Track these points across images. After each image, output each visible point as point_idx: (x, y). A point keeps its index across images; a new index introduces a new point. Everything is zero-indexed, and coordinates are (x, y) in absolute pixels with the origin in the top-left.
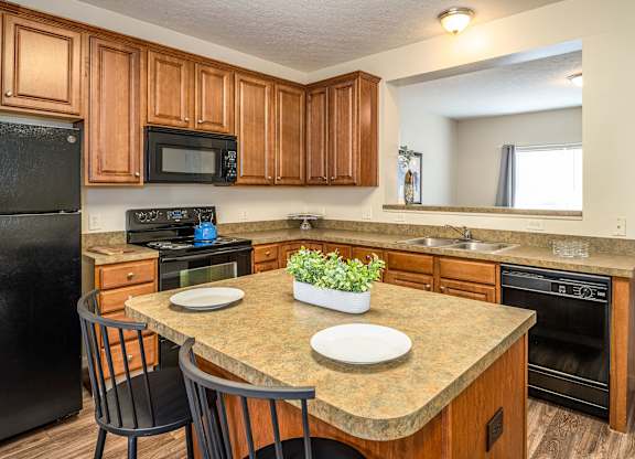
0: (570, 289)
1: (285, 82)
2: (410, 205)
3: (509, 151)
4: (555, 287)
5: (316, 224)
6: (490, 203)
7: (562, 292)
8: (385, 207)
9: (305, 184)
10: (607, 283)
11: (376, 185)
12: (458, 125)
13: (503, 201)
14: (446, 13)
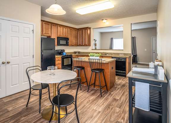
0: (121, 60)
1: (75, 28)
2: (96, 49)
3: (112, 39)
4: (119, 59)
5: (79, 52)
6: (109, 49)
7: (120, 60)
8: (92, 49)
9: (78, 46)
10: (126, 58)
11: (90, 46)
12: (102, 33)
13: (111, 48)
14: (103, 20)
